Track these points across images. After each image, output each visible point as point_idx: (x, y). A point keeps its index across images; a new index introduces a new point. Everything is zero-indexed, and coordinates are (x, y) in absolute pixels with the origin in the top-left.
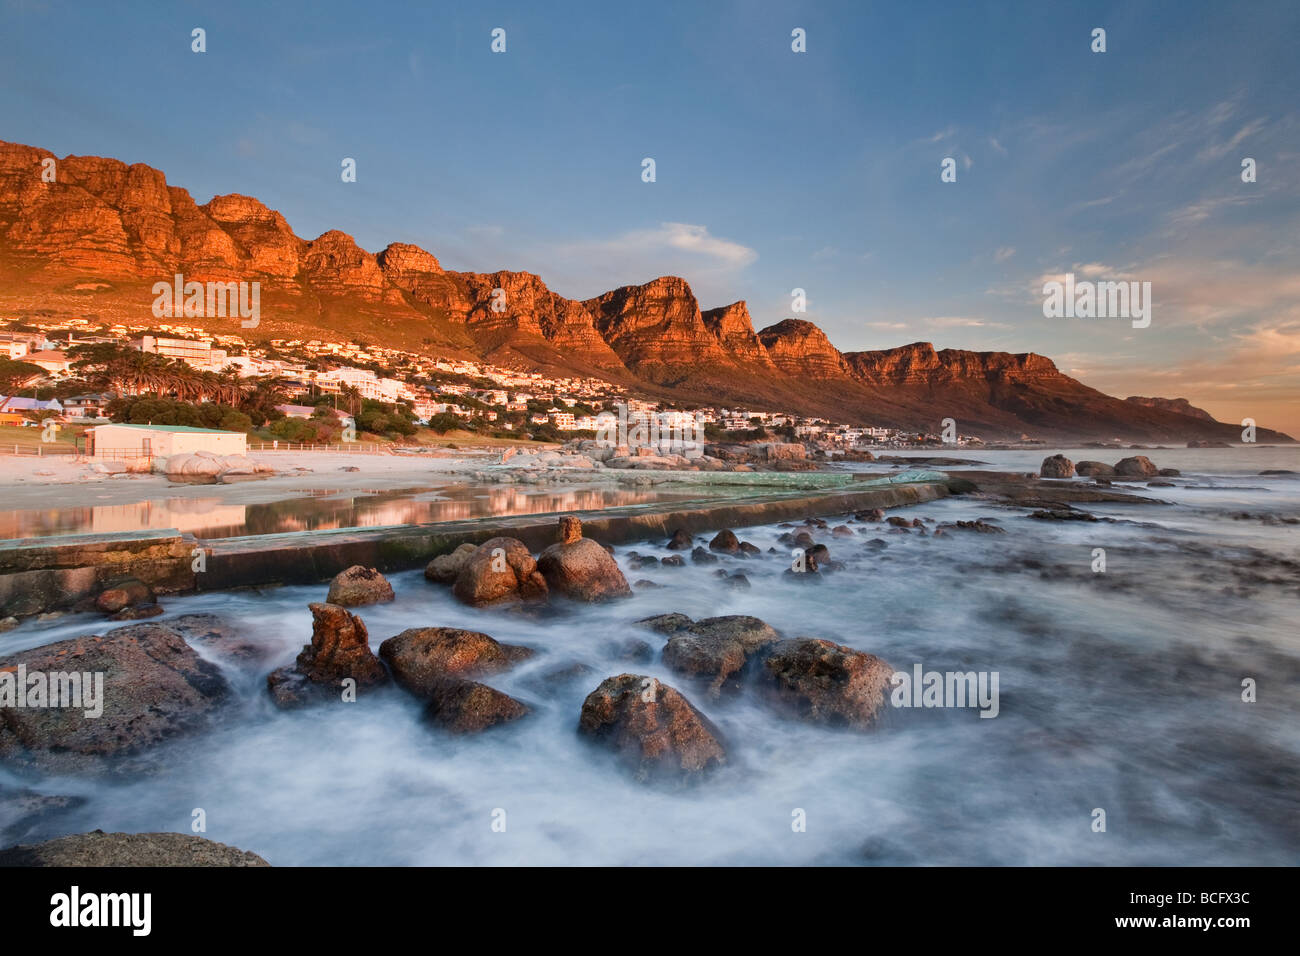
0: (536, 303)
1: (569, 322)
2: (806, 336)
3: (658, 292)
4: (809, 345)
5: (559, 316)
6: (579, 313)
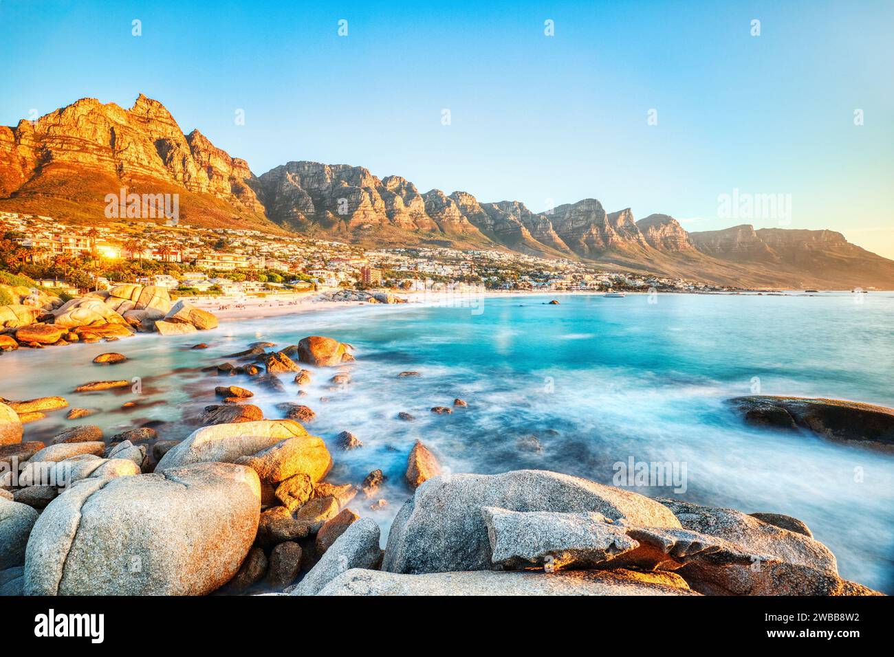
0: (521, 217)
1: (540, 226)
2: (666, 225)
3: (583, 208)
4: (668, 231)
5: (534, 224)
6: (545, 222)
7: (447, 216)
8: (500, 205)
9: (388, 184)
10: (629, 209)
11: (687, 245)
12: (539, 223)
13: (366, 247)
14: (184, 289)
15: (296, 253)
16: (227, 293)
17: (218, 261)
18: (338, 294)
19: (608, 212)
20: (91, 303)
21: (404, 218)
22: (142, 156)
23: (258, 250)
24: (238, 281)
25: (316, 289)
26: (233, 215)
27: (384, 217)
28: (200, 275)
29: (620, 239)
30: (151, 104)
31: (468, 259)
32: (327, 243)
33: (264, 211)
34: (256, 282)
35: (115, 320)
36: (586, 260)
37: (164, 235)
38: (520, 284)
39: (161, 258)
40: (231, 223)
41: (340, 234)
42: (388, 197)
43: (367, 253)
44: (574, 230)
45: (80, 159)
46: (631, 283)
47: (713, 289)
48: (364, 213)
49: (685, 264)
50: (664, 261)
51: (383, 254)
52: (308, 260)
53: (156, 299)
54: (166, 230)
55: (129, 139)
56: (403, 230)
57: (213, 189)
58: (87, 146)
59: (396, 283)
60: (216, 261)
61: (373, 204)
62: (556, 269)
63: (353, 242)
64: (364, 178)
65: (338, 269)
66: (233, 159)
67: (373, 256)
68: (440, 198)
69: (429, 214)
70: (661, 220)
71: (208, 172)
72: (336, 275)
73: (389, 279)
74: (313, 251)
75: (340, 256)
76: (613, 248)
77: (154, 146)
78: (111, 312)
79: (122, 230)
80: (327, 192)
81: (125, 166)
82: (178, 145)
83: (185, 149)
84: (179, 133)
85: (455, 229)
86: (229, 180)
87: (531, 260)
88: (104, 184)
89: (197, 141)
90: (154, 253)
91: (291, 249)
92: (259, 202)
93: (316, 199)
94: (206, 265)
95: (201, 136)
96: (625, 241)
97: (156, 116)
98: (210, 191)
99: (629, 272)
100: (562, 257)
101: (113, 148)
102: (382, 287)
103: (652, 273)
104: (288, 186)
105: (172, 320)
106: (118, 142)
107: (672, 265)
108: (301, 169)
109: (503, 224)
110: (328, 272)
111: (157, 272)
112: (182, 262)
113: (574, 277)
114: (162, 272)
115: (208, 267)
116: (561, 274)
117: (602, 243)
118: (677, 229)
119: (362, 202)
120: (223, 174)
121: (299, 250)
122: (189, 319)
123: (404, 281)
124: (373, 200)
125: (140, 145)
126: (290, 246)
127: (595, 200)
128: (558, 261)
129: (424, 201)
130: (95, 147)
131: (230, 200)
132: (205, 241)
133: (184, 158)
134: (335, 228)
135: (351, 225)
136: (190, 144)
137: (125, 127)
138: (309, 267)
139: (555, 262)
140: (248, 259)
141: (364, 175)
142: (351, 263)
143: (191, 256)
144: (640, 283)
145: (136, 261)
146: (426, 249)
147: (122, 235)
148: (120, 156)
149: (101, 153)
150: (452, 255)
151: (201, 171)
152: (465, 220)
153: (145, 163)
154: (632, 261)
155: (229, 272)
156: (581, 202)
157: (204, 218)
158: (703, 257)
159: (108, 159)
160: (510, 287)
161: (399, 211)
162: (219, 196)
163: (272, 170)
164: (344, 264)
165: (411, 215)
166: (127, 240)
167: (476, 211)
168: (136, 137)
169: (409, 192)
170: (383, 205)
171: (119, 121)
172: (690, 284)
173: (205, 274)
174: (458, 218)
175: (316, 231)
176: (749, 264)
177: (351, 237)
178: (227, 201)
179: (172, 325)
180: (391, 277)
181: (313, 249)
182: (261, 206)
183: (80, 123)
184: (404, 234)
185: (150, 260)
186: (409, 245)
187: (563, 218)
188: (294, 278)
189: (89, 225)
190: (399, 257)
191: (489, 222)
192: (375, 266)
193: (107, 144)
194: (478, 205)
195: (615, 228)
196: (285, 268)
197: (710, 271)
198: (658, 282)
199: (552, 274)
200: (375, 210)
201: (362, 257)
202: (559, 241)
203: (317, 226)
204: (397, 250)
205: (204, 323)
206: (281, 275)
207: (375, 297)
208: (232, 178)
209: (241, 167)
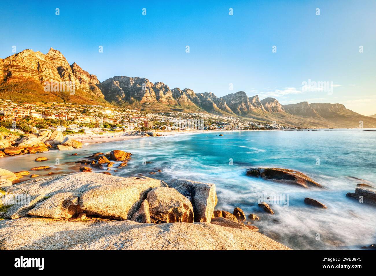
0: (213, 99)
1: (221, 103)
2: (273, 102)
3: (238, 95)
4: (274, 104)
5: (218, 102)
6: (223, 101)
7: (182, 99)
8: (204, 94)
9: (157, 85)
10: (257, 96)
11: (282, 110)
12: (220, 102)
13: (147, 112)
14: (69, 131)
15: (117, 115)
16: (86, 133)
17: (83, 119)
18: (133, 132)
19: (248, 97)
20: (32, 138)
21: (164, 99)
22: (51, 74)
23: (101, 114)
24: (91, 128)
25: (124, 131)
26: (90, 99)
27: (155, 99)
28: (75, 126)
29: (254, 108)
30: (56, 52)
31: (190, 117)
32: (130, 110)
33: (104, 97)
34: (99, 128)
35: (41, 145)
36: (240, 117)
37: (60, 108)
38: (211, 127)
39: (59, 118)
40: (89, 102)
41: (136, 107)
42: (157, 91)
43: (147, 115)
44: (235, 104)
45: (24, 75)
46: (258, 126)
47: (292, 128)
48: (146, 98)
49: (281, 118)
50: (272, 117)
51: (155, 115)
52: (122, 118)
53: (57, 137)
54: (61, 105)
55: (45, 67)
56: (163, 105)
57: (82, 88)
58: (27, 69)
59: (159, 127)
60: (82, 119)
61: (150, 94)
62: (227, 121)
63: (142, 110)
64: (147, 83)
65: (135, 122)
66: (91, 75)
67: (150, 116)
68: (179, 91)
69: (174, 98)
70: (270, 100)
71: (79, 81)
72: (133, 124)
73: (156, 126)
74: (124, 114)
75: (136, 116)
76: (251, 112)
77: (56, 70)
78: (40, 142)
79: (42, 105)
80: (131, 89)
81: (43, 78)
82: (67, 69)
83: (70, 71)
84: (67, 64)
85: (185, 104)
86: (89, 84)
87: (217, 117)
88: (34, 86)
89: (75, 67)
90: (56, 116)
91: (115, 113)
92: (101, 93)
93: (126, 92)
94: (78, 121)
95: (77, 66)
96: (256, 109)
97: (57, 57)
98: (80, 88)
99: (257, 122)
100: (230, 115)
101: (39, 70)
102: (153, 129)
103: (267, 122)
104: (114, 86)
105: (63, 144)
106: (41, 68)
107: (275, 118)
108: (120, 79)
109: (205, 102)
110: (130, 123)
111: (57, 124)
112: (68, 120)
113: (234, 124)
114: (59, 124)
115: (79, 122)
116: (229, 122)
117: (246, 110)
118: (278, 104)
119: (146, 93)
120: (86, 81)
121: (118, 113)
122: (71, 144)
123: (162, 126)
124: (150, 92)
125: (50, 69)
126: (114, 112)
127: (243, 92)
128: (228, 117)
129: (172, 92)
130: (30, 70)
131: (89, 92)
132: (78, 110)
133: (69, 75)
134: (134, 104)
135: (141, 103)
136: (72, 69)
137: (44, 61)
138: (122, 121)
139: (227, 118)
140: (96, 118)
141: (147, 82)
142: (140, 119)
143: (72, 117)
144: (262, 126)
145: (48, 120)
146: (173, 113)
147: (41, 107)
148: (41, 74)
149: (33, 73)
150: (184, 115)
151: (76, 80)
152: (189, 100)
153: (52, 77)
154: (259, 117)
155: (88, 124)
156: (238, 93)
157: (78, 100)
158: (288, 115)
159: (36, 75)
160: (207, 129)
161: (162, 97)
162: (84, 91)
163: (107, 79)
164: (137, 119)
165: (167, 98)
166: (44, 110)
167: (194, 96)
168: (48, 66)
169: (166, 89)
170: (155, 95)
171: (41, 59)
172: (282, 126)
173: (77, 125)
174: (186, 100)
175: (126, 105)
176: (307, 118)
177: (141, 108)
178: (88, 92)
179: (64, 147)
180: (157, 125)
181: (124, 113)
182: (102, 95)
183: (24, 60)
184: (163, 106)
185: (54, 119)
186: (166, 111)
187: (230, 99)
188: (115, 126)
189: (27, 103)
190: (161, 116)
191: (199, 101)
192: (151, 120)
193: (36, 69)
194: (195, 94)
195: (252, 104)
196: (111, 122)
197: (291, 121)
198: (269, 125)
199: (225, 123)
200: (151, 96)
201: (145, 117)
202: (229, 109)
203: (127, 103)
204: (160, 113)
205: (77, 146)
206: (110, 125)
207: (148, 134)
208: (90, 83)
209: (94, 78)
